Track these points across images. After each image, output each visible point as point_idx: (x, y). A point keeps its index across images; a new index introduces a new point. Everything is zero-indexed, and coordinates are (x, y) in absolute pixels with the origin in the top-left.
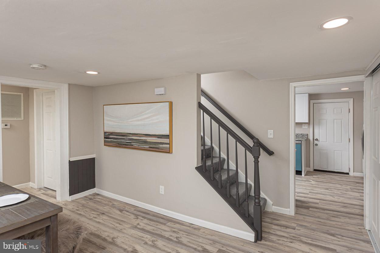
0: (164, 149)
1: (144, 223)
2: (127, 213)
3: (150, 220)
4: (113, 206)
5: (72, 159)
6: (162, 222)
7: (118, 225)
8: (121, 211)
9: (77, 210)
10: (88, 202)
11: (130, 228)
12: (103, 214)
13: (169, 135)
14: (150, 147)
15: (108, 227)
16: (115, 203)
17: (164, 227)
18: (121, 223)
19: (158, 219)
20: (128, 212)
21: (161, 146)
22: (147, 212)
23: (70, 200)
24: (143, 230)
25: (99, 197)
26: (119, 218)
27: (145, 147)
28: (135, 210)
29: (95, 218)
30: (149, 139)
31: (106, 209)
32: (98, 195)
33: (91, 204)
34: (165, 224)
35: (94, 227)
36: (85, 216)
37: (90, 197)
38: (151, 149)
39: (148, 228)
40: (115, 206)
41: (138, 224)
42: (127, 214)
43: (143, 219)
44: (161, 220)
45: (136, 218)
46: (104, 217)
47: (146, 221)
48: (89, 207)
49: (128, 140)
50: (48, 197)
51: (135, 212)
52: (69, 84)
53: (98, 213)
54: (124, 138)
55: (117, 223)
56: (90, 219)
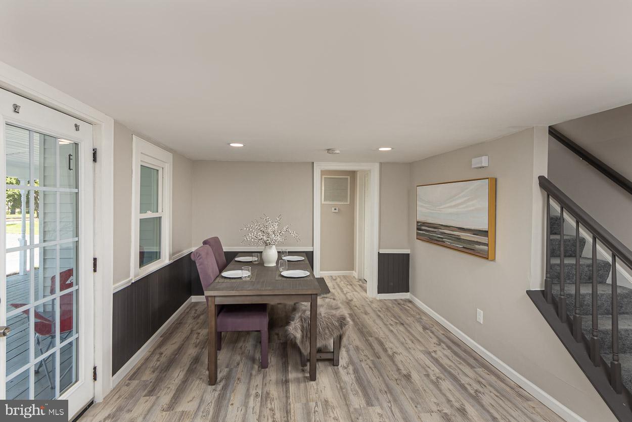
0: (481, 252)
1: (443, 353)
2: (431, 334)
3: (455, 353)
4: (419, 321)
5: (382, 251)
6: (471, 363)
7: (409, 342)
8: (425, 328)
9: (379, 311)
10: (394, 306)
11: (421, 351)
12: (402, 324)
13: (487, 232)
14: (463, 247)
15: (398, 339)
16: (424, 318)
17: (467, 370)
18: (415, 341)
19: (468, 356)
20: (433, 333)
21: (477, 246)
22: (460, 343)
23: (378, 299)
24: (436, 361)
25: (410, 305)
26: (416, 335)
27: (457, 247)
28: (443, 334)
29: (391, 325)
30: (464, 235)
31: (409, 320)
32: (410, 302)
33: (397, 309)
34: (472, 367)
35: (384, 333)
36: (382, 320)
37: (400, 301)
38: (465, 250)
39: (445, 362)
40: (422, 320)
41: (435, 352)
42: (429, 335)
43: (447, 348)
44: (472, 361)
45: (437, 344)
46: (401, 328)
47: (448, 352)
48: (392, 312)
49: (439, 234)
50: (361, 289)
51: (442, 337)
52: (381, 164)
53: (397, 321)
54: (436, 232)
55: (411, 340)
56: (386, 325)
